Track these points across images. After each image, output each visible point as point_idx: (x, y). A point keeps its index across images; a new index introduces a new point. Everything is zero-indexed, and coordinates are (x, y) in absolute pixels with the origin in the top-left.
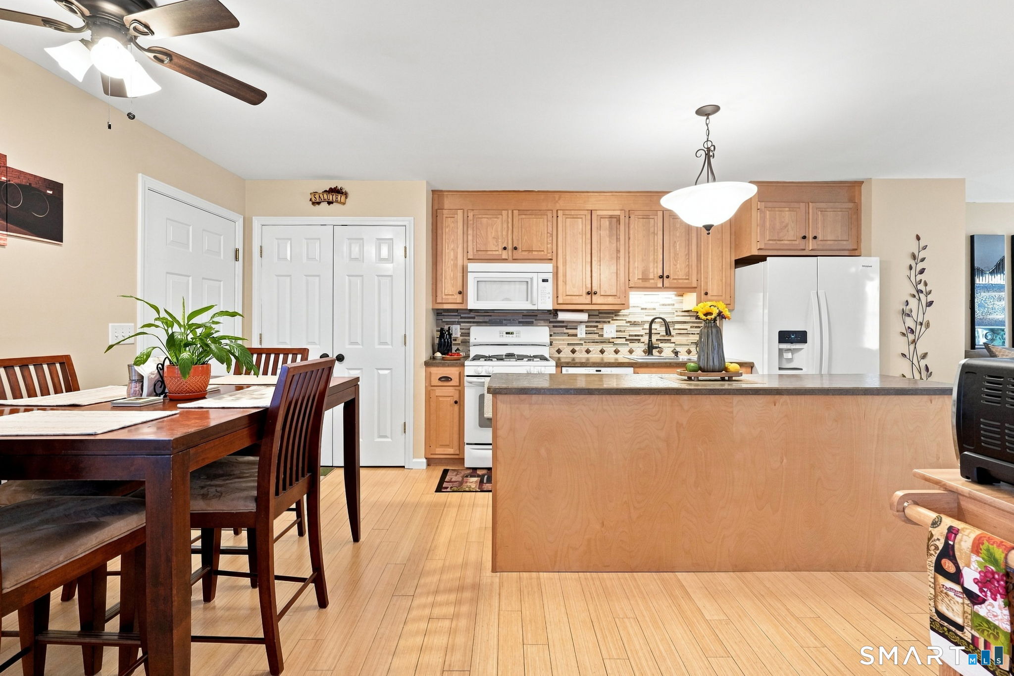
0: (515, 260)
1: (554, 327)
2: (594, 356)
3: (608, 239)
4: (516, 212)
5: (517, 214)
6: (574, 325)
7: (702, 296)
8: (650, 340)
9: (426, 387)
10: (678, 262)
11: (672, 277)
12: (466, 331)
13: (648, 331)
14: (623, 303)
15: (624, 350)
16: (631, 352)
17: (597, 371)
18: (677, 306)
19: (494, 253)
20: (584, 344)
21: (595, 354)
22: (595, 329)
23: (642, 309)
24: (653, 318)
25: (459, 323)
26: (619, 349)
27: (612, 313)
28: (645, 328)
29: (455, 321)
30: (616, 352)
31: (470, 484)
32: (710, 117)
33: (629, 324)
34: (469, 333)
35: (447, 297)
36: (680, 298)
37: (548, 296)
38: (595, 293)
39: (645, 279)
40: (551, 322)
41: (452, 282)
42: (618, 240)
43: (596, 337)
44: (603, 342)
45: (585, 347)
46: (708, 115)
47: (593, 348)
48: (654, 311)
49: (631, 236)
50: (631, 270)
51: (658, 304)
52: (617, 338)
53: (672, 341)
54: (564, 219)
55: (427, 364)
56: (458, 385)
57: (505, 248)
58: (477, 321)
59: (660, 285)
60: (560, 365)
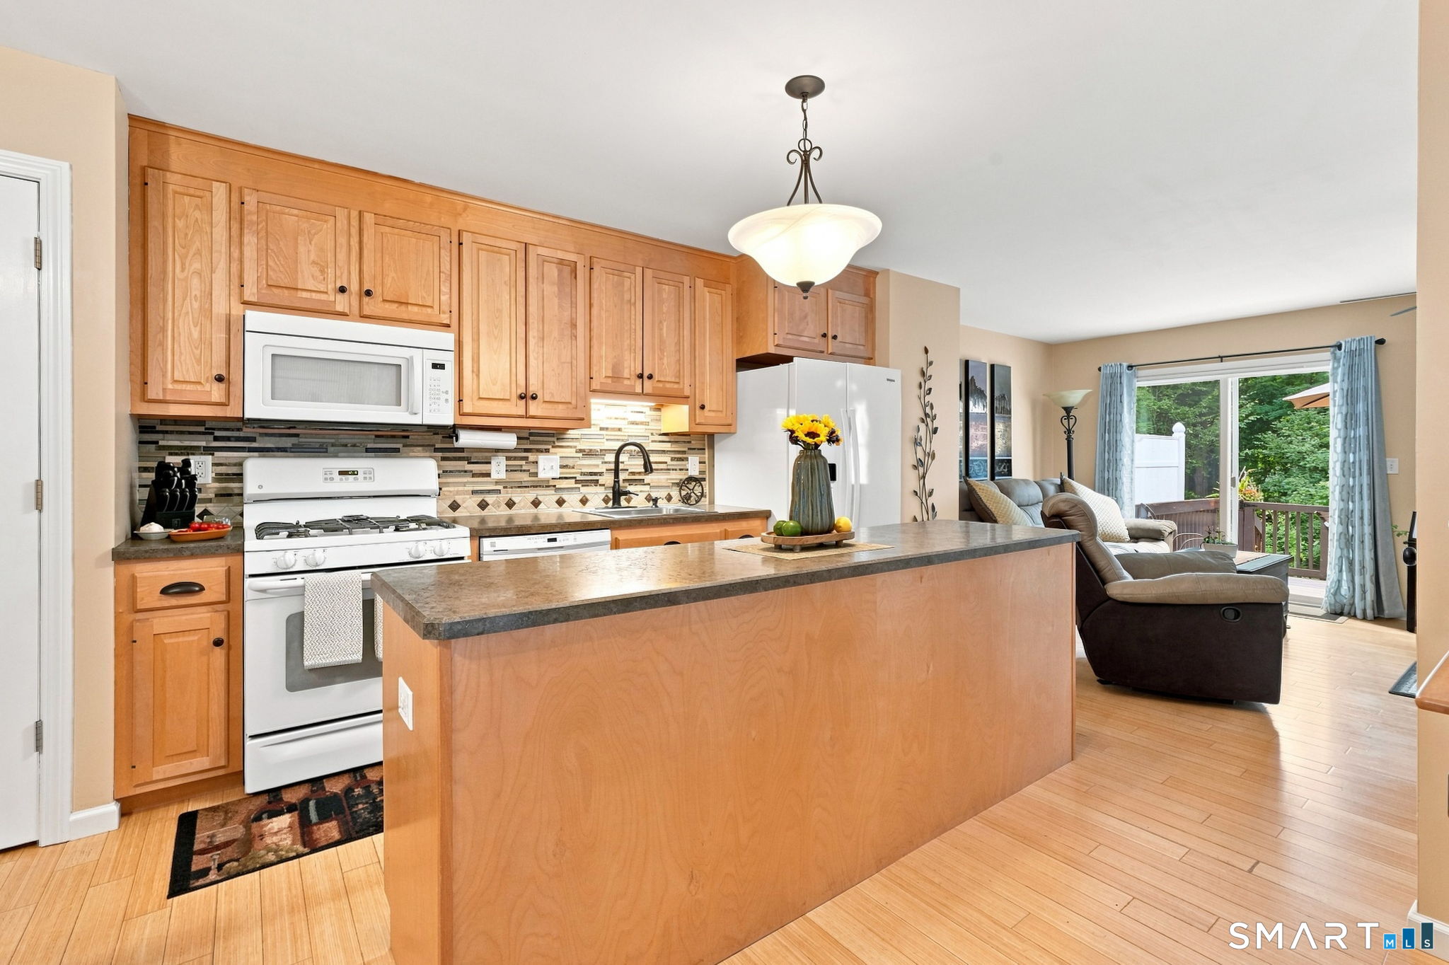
0: (364, 317)
1: (444, 459)
2: (523, 511)
3: (556, 301)
4: (368, 218)
5: (373, 221)
6: (485, 454)
7: (697, 412)
8: (616, 482)
9: (117, 615)
10: (665, 354)
11: (656, 377)
12: (234, 470)
13: (612, 466)
14: (580, 416)
15: (572, 499)
16: (584, 501)
17: (550, 540)
18: (653, 426)
19: (314, 296)
20: (503, 490)
21: (523, 507)
22: (523, 462)
23: (602, 429)
24: (619, 444)
25: (209, 451)
26: (565, 497)
27: (553, 435)
28: (606, 460)
29: (198, 448)
30: (560, 502)
31: (275, 839)
32: (809, 100)
33: (580, 455)
34: (242, 474)
35: (178, 387)
36: (657, 413)
37: (444, 396)
38: (534, 398)
39: (616, 377)
40: (436, 450)
41: (197, 352)
42: (574, 305)
43: (525, 477)
44: (537, 487)
45: (504, 496)
46: (804, 96)
47: (520, 498)
48: (619, 433)
49: (595, 302)
50: (594, 360)
51: (626, 422)
52: (560, 478)
53: (645, 482)
54: (475, 251)
55: (119, 556)
56: (224, 598)
57: (342, 290)
58: (262, 445)
59: (639, 390)
60: (478, 535)
